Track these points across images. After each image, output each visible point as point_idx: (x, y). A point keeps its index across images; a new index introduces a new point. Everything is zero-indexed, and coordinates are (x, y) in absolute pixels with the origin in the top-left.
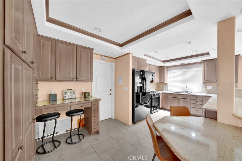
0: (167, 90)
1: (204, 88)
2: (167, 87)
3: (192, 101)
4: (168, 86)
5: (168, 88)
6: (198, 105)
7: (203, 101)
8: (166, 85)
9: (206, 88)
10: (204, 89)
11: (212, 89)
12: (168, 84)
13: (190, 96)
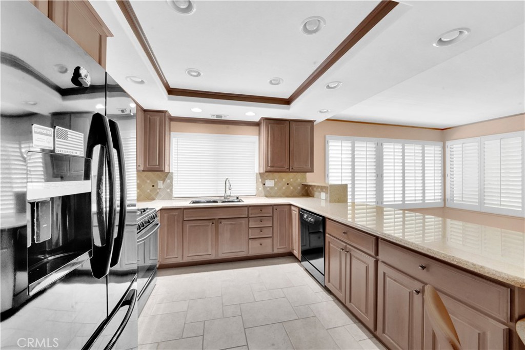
0: (170, 197)
1: (261, 185)
2: (170, 186)
3: (250, 223)
4: (171, 182)
5: (171, 190)
6: (264, 230)
7: (272, 216)
8: (164, 180)
9: (264, 184)
10: (261, 188)
11: (273, 186)
12: (174, 177)
13: (246, 208)
